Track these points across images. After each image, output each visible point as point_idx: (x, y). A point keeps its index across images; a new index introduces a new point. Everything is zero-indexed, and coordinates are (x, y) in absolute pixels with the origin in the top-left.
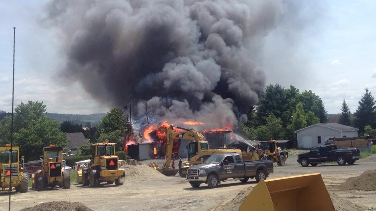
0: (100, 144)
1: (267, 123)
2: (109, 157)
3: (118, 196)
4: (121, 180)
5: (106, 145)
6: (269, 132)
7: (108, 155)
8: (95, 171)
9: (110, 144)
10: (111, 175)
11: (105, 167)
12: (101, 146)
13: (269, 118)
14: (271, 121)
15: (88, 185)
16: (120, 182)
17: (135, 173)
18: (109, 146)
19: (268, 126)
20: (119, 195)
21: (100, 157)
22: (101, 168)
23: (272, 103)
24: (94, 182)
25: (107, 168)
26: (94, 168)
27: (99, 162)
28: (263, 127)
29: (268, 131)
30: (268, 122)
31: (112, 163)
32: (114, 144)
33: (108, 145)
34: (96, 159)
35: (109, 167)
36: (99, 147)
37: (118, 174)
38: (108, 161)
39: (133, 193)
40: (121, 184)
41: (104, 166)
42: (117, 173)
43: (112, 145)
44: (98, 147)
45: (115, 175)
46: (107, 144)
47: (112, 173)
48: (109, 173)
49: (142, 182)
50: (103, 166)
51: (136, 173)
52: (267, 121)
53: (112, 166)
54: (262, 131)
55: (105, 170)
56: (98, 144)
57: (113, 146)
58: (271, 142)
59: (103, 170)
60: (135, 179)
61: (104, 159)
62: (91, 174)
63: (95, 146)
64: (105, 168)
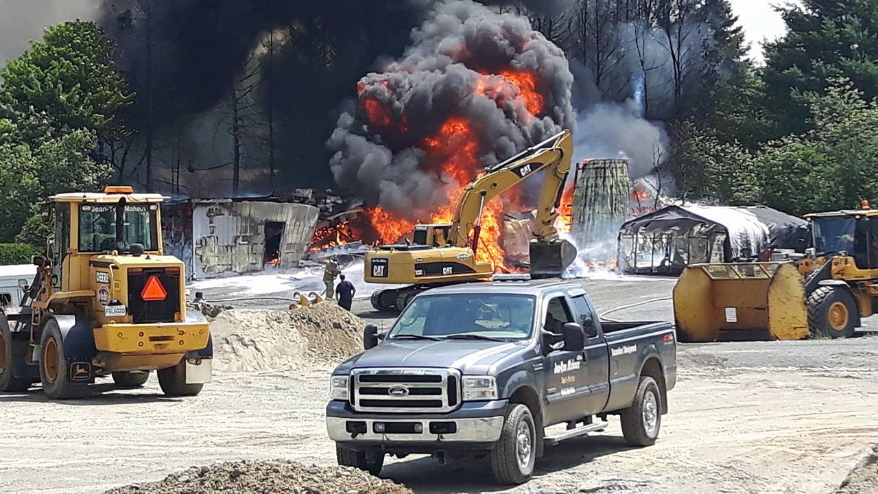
0: (91, 196)
1: (814, 126)
2: (142, 260)
3: (217, 445)
4: (193, 373)
5: (123, 199)
6: (820, 167)
7: (136, 252)
8: (66, 323)
9: (140, 197)
10: (150, 346)
11: (123, 307)
12: (95, 204)
13: (828, 99)
15: (23, 390)
16: (188, 382)
17: (241, 340)
18: (134, 209)
19: (817, 139)
20: (216, 440)
21: (93, 259)
22: (103, 312)
23: (840, 25)
25: (129, 310)
26: (60, 308)
27: (88, 284)
28: (793, 147)
29: (814, 164)
30: (821, 118)
31: (154, 291)
32: (157, 197)
33: (131, 204)
34: (73, 268)
35: (140, 310)
36: (84, 208)
37: (181, 342)
38: (137, 279)
39: (280, 436)
40: (193, 390)
41: (119, 303)
42: (178, 338)
43: (147, 204)
44: (80, 210)
45: (172, 346)
46: (125, 196)
47: (152, 339)
48: (142, 334)
49: (281, 383)
50: (111, 304)
51: (246, 340)
52: (812, 116)
53: (154, 303)
54: (788, 165)
55: (120, 320)
56: (80, 195)
57: (153, 208)
58: (862, 216)
59: (111, 318)
60: (240, 369)
61: (115, 268)
62: (50, 335)
63: (66, 205)
64: (121, 311)
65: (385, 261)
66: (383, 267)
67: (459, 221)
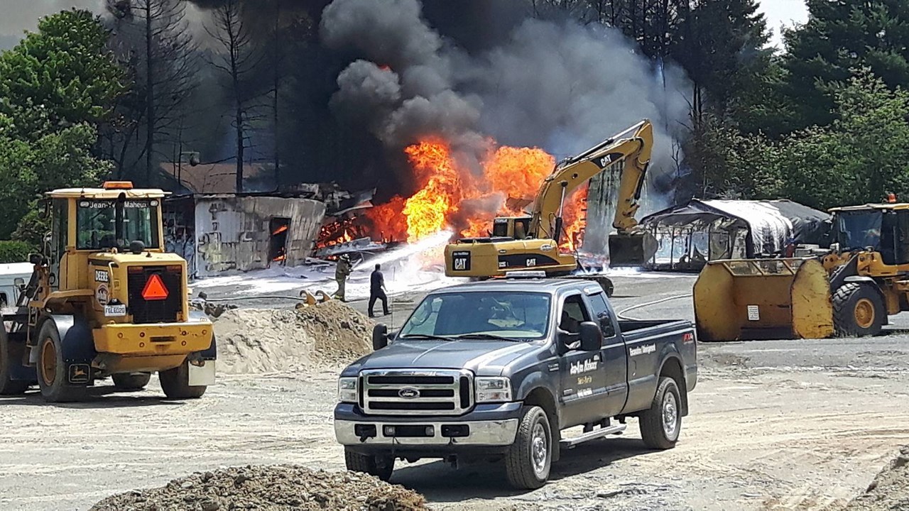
0: (90, 192)
2: (141, 258)
3: (221, 449)
4: (196, 375)
5: (123, 194)
6: (845, 159)
7: (136, 250)
8: (64, 324)
9: (141, 193)
10: (151, 347)
11: (123, 306)
12: (93, 200)
13: (851, 90)
14: (861, 106)
16: (191, 384)
17: (245, 340)
18: (134, 205)
20: (220, 444)
21: (91, 257)
22: (103, 311)
24: (66, 378)
25: (129, 310)
26: (59, 308)
27: (86, 283)
28: (817, 139)
29: (839, 156)
30: (846, 108)
31: (155, 289)
32: (158, 193)
33: (131, 200)
34: (71, 265)
35: (140, 310)
36: (82, 204)
37: (183, 343)
38: (138, 277)
39: (287, 440)
40: (196, 393)
41: (118, 303)
42: (181, 338)
43: (148, 200)
44: (78, 208)
45: (173, 346)
46: (124, 191)
47: (153, 340)
48: (143, 335)
49: (287, 385)
50: (111, 303)
51: (251, 340)
52: (837, 106)
53: (156, 302)
55: (120, 320)
56: (83, 193)
57: (153, 203)
58: (889, 210)
59: (111, 318)
60: (245, 370)
61: (115, 266)
62: (48, 336)
63: (63, 201)
64: (121, 311)
65: (467, 254)
66: (465, 260)
67: (540, 212)
